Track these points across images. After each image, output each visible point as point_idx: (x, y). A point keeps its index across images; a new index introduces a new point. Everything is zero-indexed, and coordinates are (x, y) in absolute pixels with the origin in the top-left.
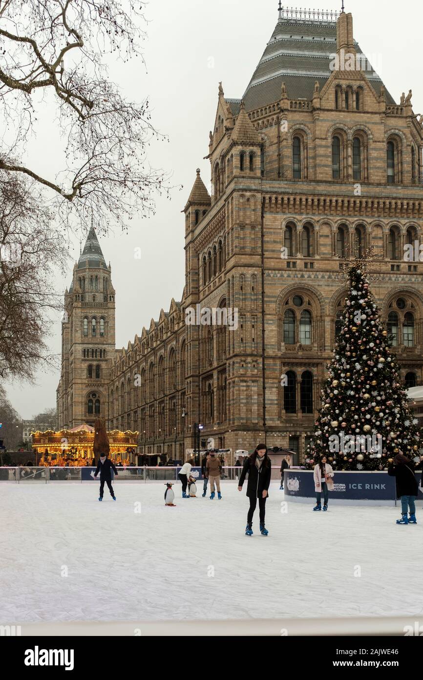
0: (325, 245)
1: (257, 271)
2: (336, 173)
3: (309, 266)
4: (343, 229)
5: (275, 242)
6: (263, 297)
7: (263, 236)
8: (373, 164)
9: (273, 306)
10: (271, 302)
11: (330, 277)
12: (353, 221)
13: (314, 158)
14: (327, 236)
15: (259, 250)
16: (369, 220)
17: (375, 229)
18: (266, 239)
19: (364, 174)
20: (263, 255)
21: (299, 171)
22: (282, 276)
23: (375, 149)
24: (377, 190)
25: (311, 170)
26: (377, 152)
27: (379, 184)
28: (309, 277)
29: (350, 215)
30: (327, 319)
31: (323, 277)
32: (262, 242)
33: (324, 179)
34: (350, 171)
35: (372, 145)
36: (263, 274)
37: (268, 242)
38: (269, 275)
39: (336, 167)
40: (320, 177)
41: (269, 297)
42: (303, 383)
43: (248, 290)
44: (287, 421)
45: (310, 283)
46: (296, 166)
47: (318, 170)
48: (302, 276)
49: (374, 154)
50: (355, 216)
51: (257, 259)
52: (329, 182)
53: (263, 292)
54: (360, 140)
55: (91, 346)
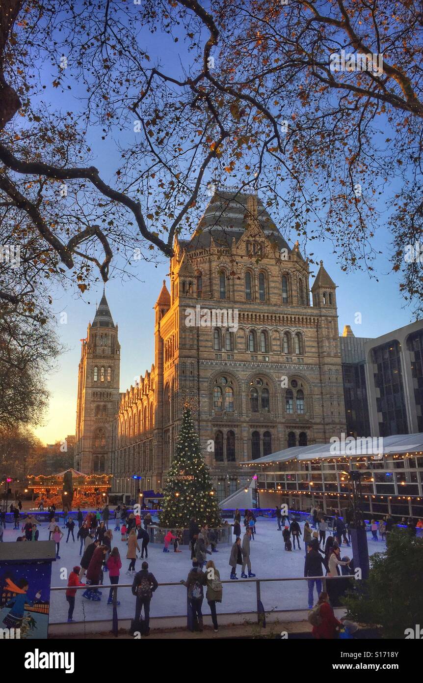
0: (240, 343)
1: (194, 361)
2: (248, 295)
3: (230, 356)
4: (253, 332)
5: (207, 341)
6: (198, 378)
7: (198, 336)
8: (272, 291)
9: (206, 384)
10: (205, 381)
11: (244, 365)
12: (260, 328)
13: (233, 285)
14: (242, 337)
15: (195, 347)
16: (270, 328)
17: (274, 333)
18: (201, 338)
19: (266, 297)
20: (198, 349)
21: (224, 293)
22: (212, 364)
23: (273, 281)
24: (274, 308)
25: (231, 293)
26: (275, 283)
27: (275, 305)
28: (231, 365)
29: (257, 324)
30: (244, 394)
31: (240, 365)
32: (198, 340)
33: (240, 300)
34: (258, 295)
35: (271, 279)
36: (198, 362)
37: (202, 340)
38: (203, 363)
39: (248, 291)
40: (237, 298)
41: (203, 378)
42: (228, 439)
43: (188, 373)
44: (216, 468)
45: (231, 369)
46: (222, 289)
47: (236, 294)
48: (226, 364)
49: (272, 285)
50: (261, 325)
51: (194, 352)
52: (243, 302)
53: (199, 375)
54: (264, 276)
55: (99, 389)
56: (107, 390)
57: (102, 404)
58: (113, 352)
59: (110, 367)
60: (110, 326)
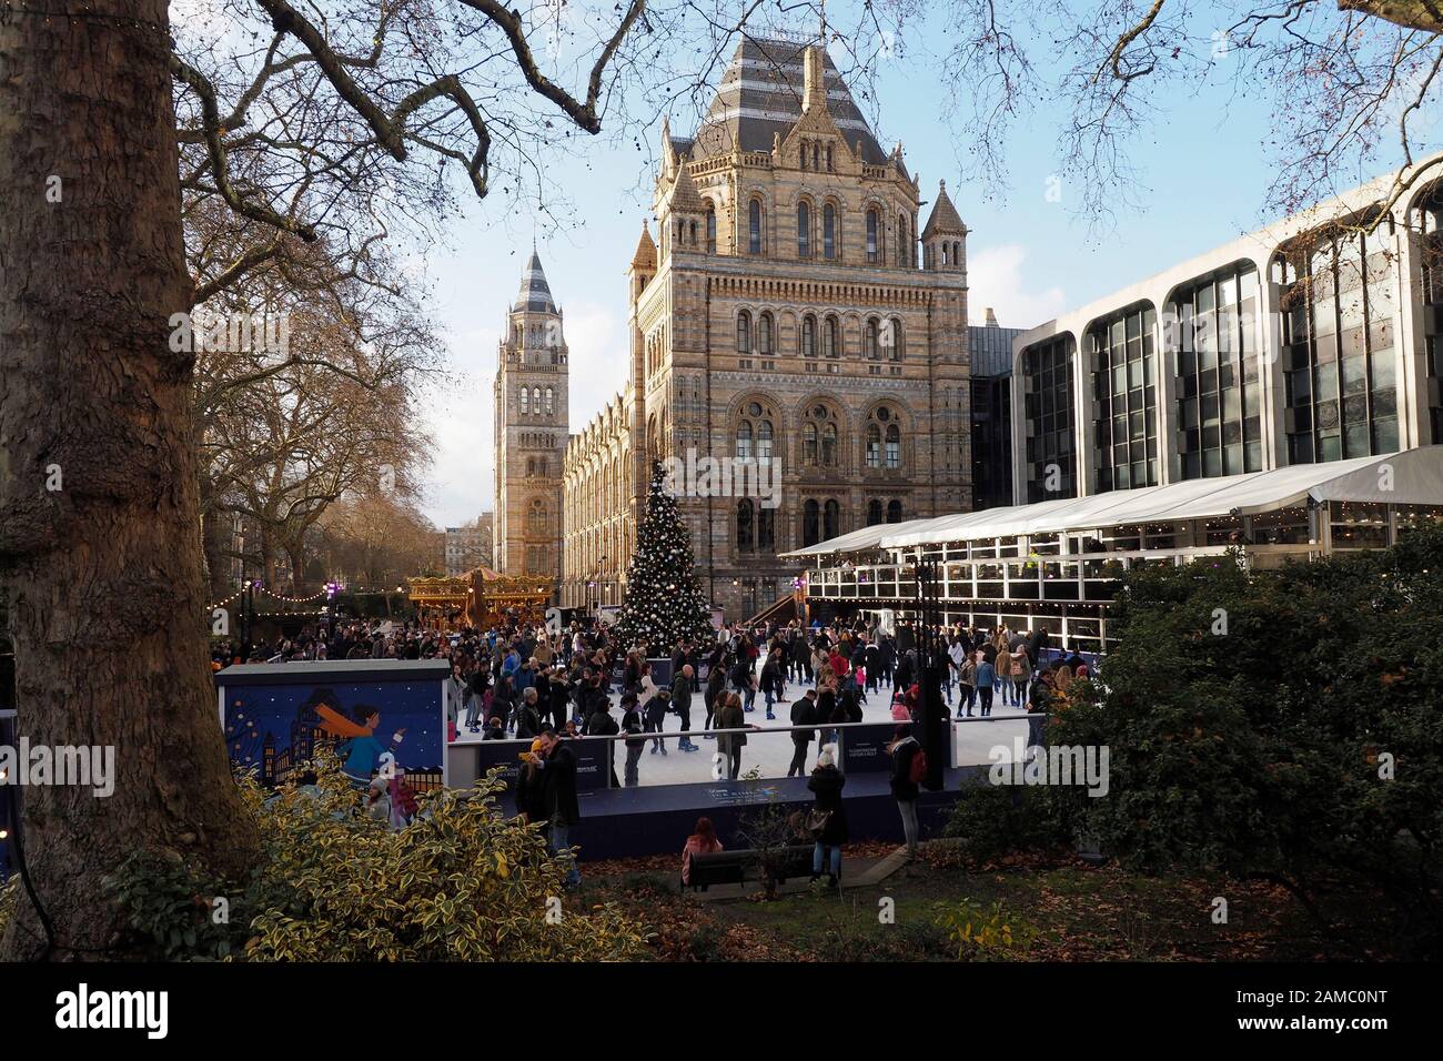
0: (787, 340)
1: (700, 373)
2: (803, 247)
3: (768, 366)
4: (810, 318)
5: (724, 335)
6: (709, 405)
7: (708, 327)
8: (846, 239)
9: (722, 416)
10: (719, 411)
11: (793, 381)
12: (822, 311)
13: (774, 228)
14: (791, 329)
15: (703, 347)
16: (842, 310)
17: (850, 320)
18: (712, 330)
19: (837, 251)
20: (708, 351)
21: (758, 243)
22: (734, 378)
23: (850, 221)
24: (851, 273)
25: (771, 244)
26: (853, 224)
27: (853, 266)
28: (768, 380)
29: (818, 304)
30: (791, 433)
31: (785, 380)
32: (708, 334)
33: (787, 257)
34: (820, 248)
35: (847, 216)
36: (708, 375)
37: (715, 335)
38: (717, 377)
39: (803, 239)
40: (782, 254)
41: (717, 405)
43: (689, 396)
44: (740, 563)
45: (769, 387)
46: (754, 236)
47: (779, 245)
48: (759, 379)
49: (848, 227)
50: (825, 304)
51: (700, 357)
52: (792, 261)
53: (709, 399)
54: (831, 211)
55: (532, 429)
56: (547, 429)
57: (538, 454)
58: (554, 360)
59: (550, 387)
60: (548, 310)
